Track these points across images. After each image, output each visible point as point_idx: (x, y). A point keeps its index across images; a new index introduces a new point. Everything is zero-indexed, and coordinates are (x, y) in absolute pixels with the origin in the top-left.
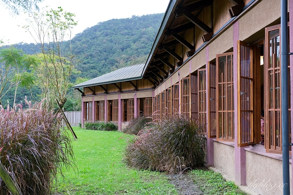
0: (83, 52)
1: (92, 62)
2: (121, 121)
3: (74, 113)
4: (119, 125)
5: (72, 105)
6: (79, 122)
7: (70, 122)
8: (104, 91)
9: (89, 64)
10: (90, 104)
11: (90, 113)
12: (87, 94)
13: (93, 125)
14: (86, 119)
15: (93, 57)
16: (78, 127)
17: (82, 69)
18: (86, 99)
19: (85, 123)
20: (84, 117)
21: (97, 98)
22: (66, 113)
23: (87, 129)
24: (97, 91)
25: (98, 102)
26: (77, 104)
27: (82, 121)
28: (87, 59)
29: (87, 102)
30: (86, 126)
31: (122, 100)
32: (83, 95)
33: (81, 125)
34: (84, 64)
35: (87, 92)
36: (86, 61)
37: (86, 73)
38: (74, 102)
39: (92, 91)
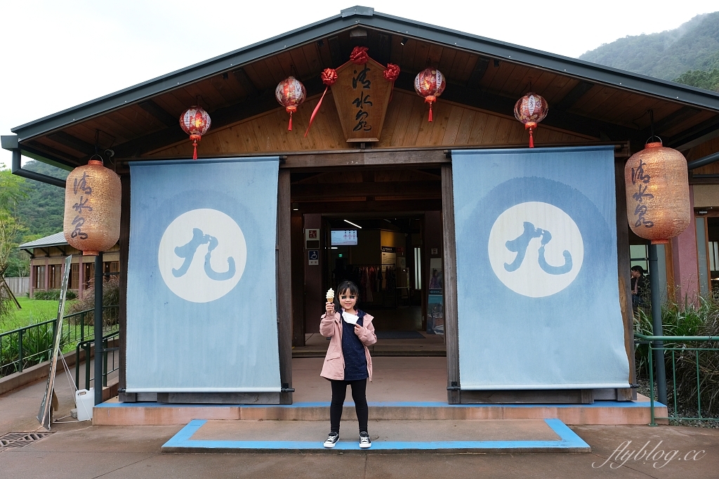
0: (39, 189)
1: (52, 203)
2: (83, 288)
3: (20, 279)
4: (80, 294)
5: (17, 269)
6: (27, 291)
7: (14, 291)
8: (61, 253)
9: (47, 207)
10: (42, 268)
11: (42, 280)
12: (39, 256)
13: (45, 294)
14: (37, 287)
15: (56, 197)
16: (25, 297)
17: (36, 213)
18: (36, 263)
19: (35, 291)
20: (33, 285)
21: (51, 262)
22: (7, 280)
23: (37, 299)
24: (52, 253)
25: (53, 266)
26: (24, 268)
27: (31, 290)
28: (45, 199)
29: (37, 266)
30: (37, 296)
31: (83, 263)
32: (33, 257)
33: (29, 294)
34: (41, 206)
35: (38, 254)
36: (42, 202)
37: (44, 220)
38: (20, 265)
39: (46, 252)
